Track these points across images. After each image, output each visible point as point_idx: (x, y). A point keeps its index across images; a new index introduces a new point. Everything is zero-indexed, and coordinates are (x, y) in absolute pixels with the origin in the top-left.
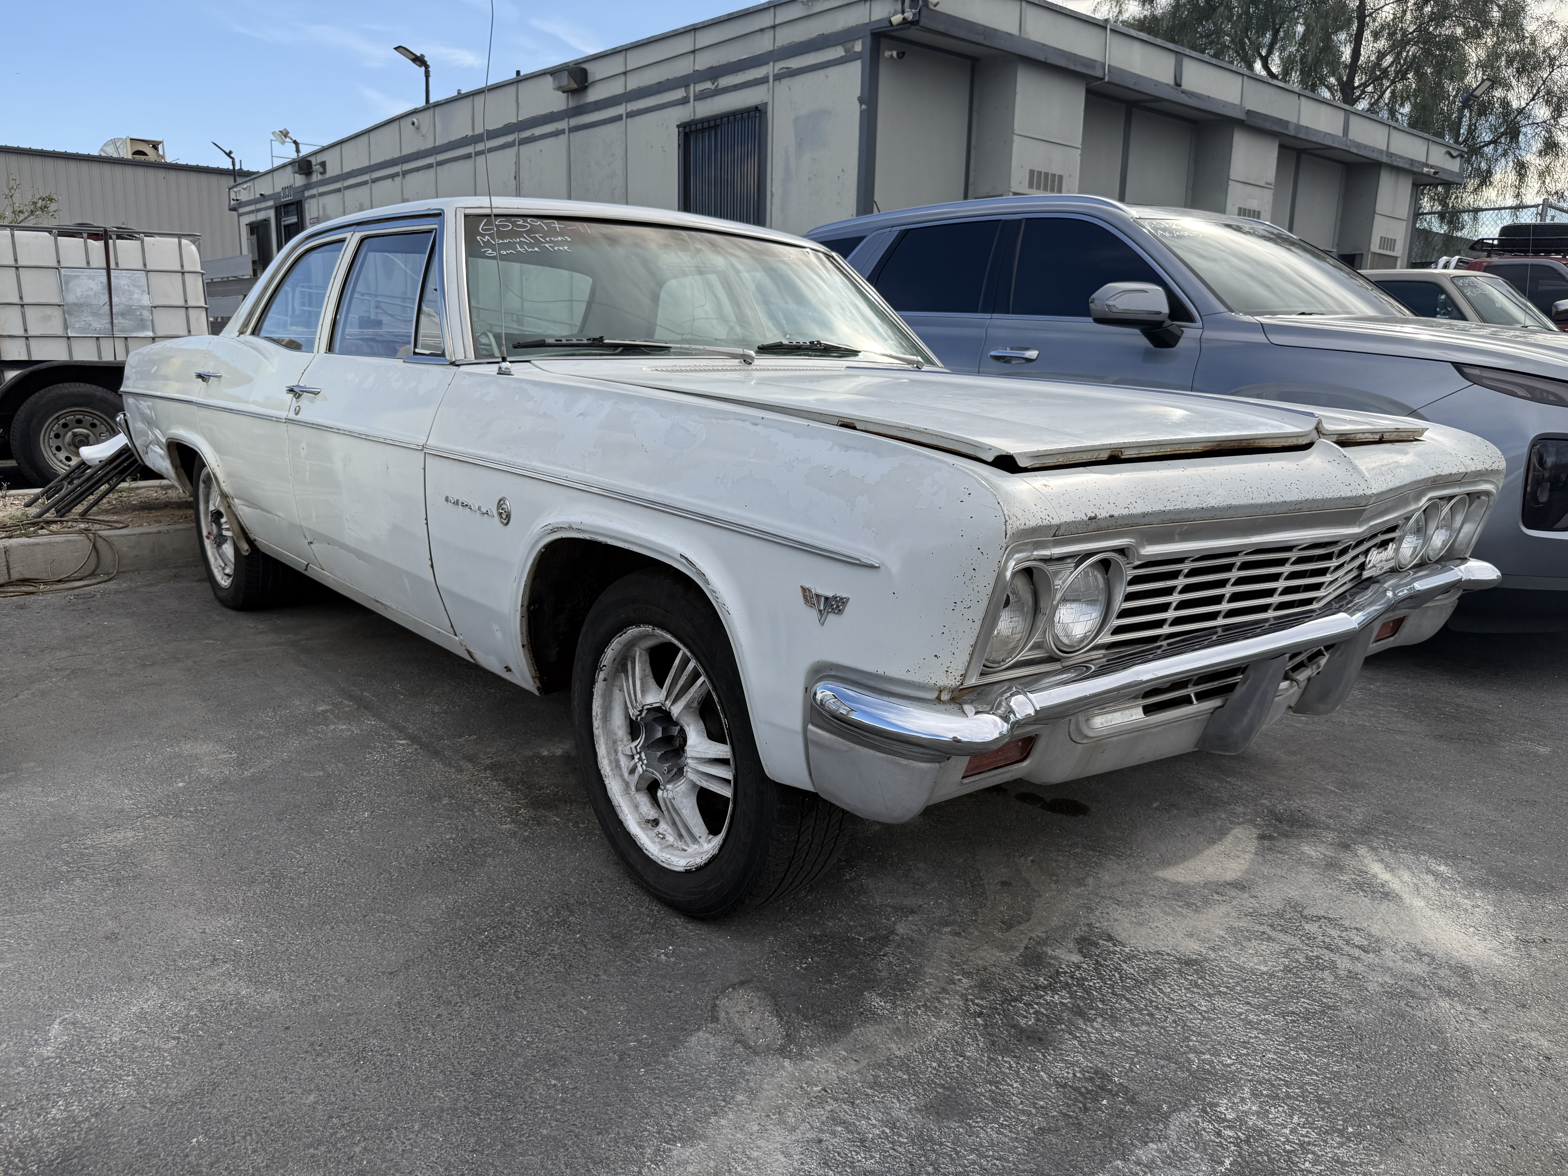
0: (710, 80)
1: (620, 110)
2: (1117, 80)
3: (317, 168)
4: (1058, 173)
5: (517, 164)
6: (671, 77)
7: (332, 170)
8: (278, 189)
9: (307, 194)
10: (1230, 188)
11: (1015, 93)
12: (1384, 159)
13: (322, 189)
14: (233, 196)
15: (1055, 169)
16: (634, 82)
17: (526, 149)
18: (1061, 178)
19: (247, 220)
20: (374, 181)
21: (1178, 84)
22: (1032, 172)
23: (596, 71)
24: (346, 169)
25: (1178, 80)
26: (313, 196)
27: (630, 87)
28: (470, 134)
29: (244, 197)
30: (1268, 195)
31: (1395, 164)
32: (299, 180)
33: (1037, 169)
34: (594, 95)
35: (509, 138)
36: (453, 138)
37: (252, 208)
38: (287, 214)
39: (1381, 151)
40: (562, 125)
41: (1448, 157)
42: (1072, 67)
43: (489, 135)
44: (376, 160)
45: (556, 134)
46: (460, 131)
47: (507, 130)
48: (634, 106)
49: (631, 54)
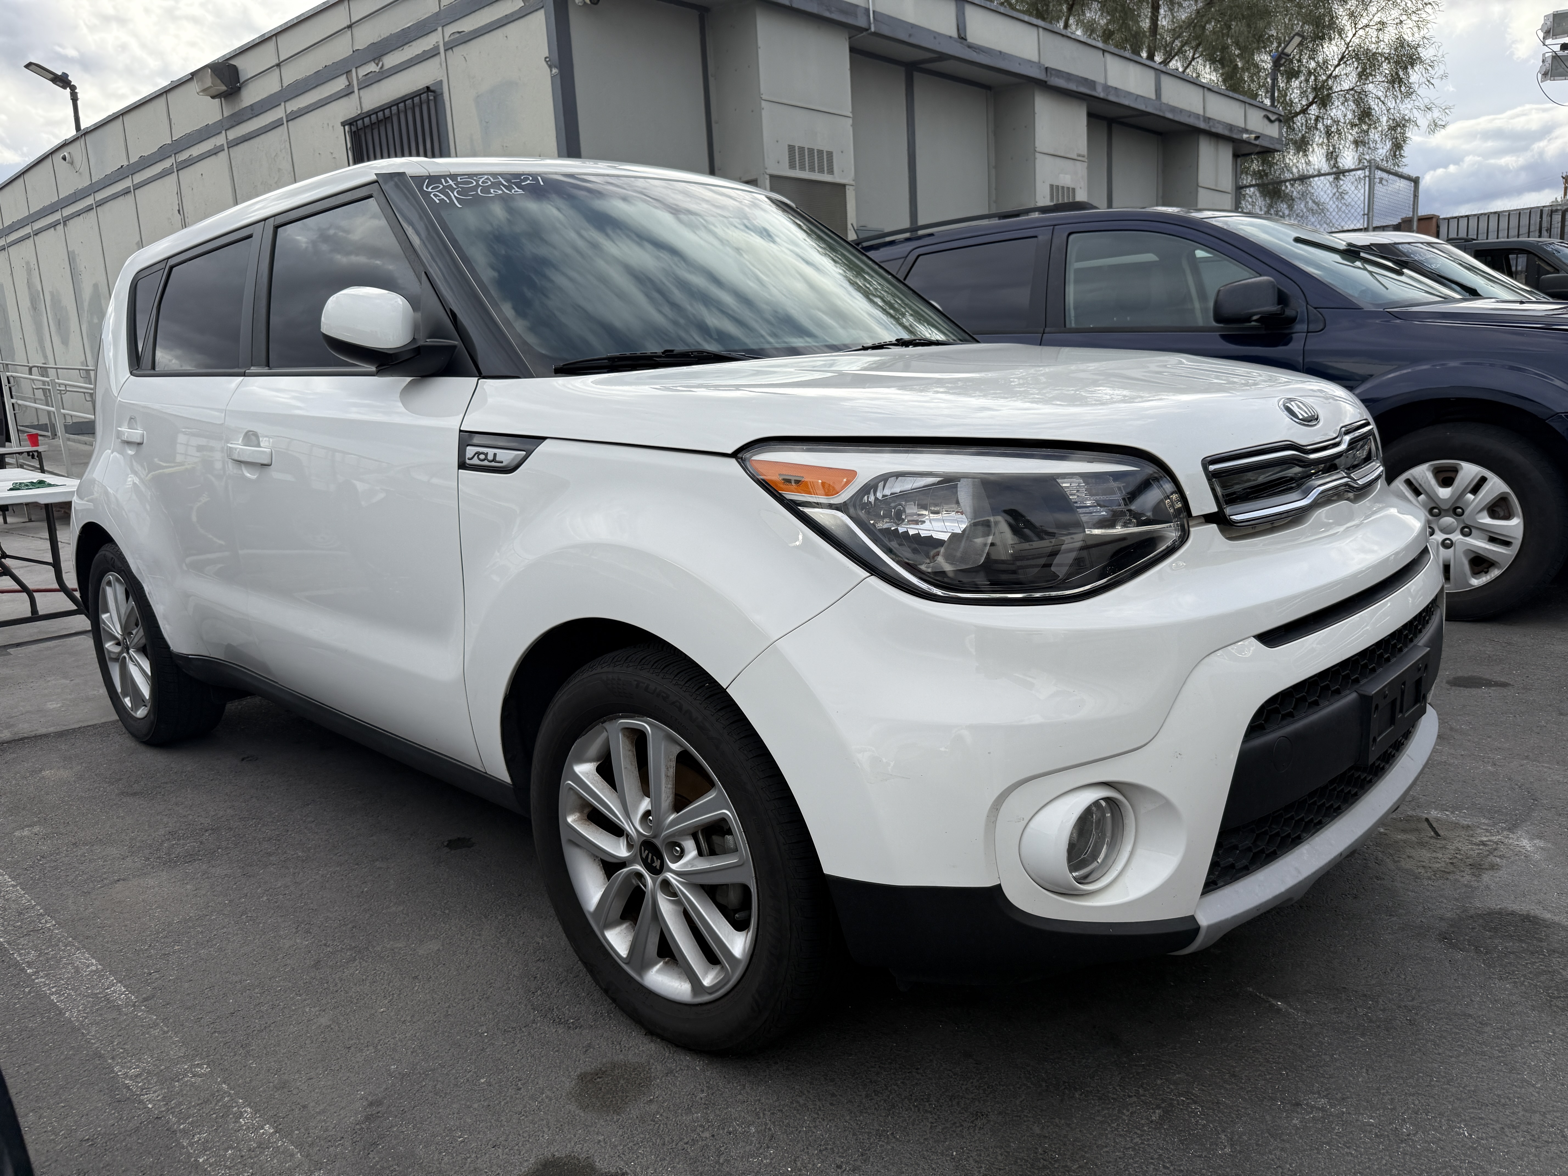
0: (374, 60)
1: (278, 113)
2: (886, 31)
4: (825, 149)
5: (179, 193)
6: (329, 63)
10: (1037, 161)
11: (757, 48)
12: (1202, 125)
15: (821, 144)
16: (292, 76)
17: (185, 174)
18: (830, 154)
20: (37, 233)
21: (962, 38)
22: (791, 148)
23: (246, 68)
25: (961, 32)
27: (287, 82)
28: (124, 163)
30: (1082, 169)
31: (1214, 130)
33: (797, 144)
34: (251, 98)
35: (167, 164)
36: (109, 171)
39: (1197, 116)
40: (220, 140)
41: (1266, 122)
42: (827, 14)
43: (145, 163)
44: (35, 208)
45: (215, 152)
46: (115, 160)
47: (163, 153)
48: (294, 105)
49: (281, 39)
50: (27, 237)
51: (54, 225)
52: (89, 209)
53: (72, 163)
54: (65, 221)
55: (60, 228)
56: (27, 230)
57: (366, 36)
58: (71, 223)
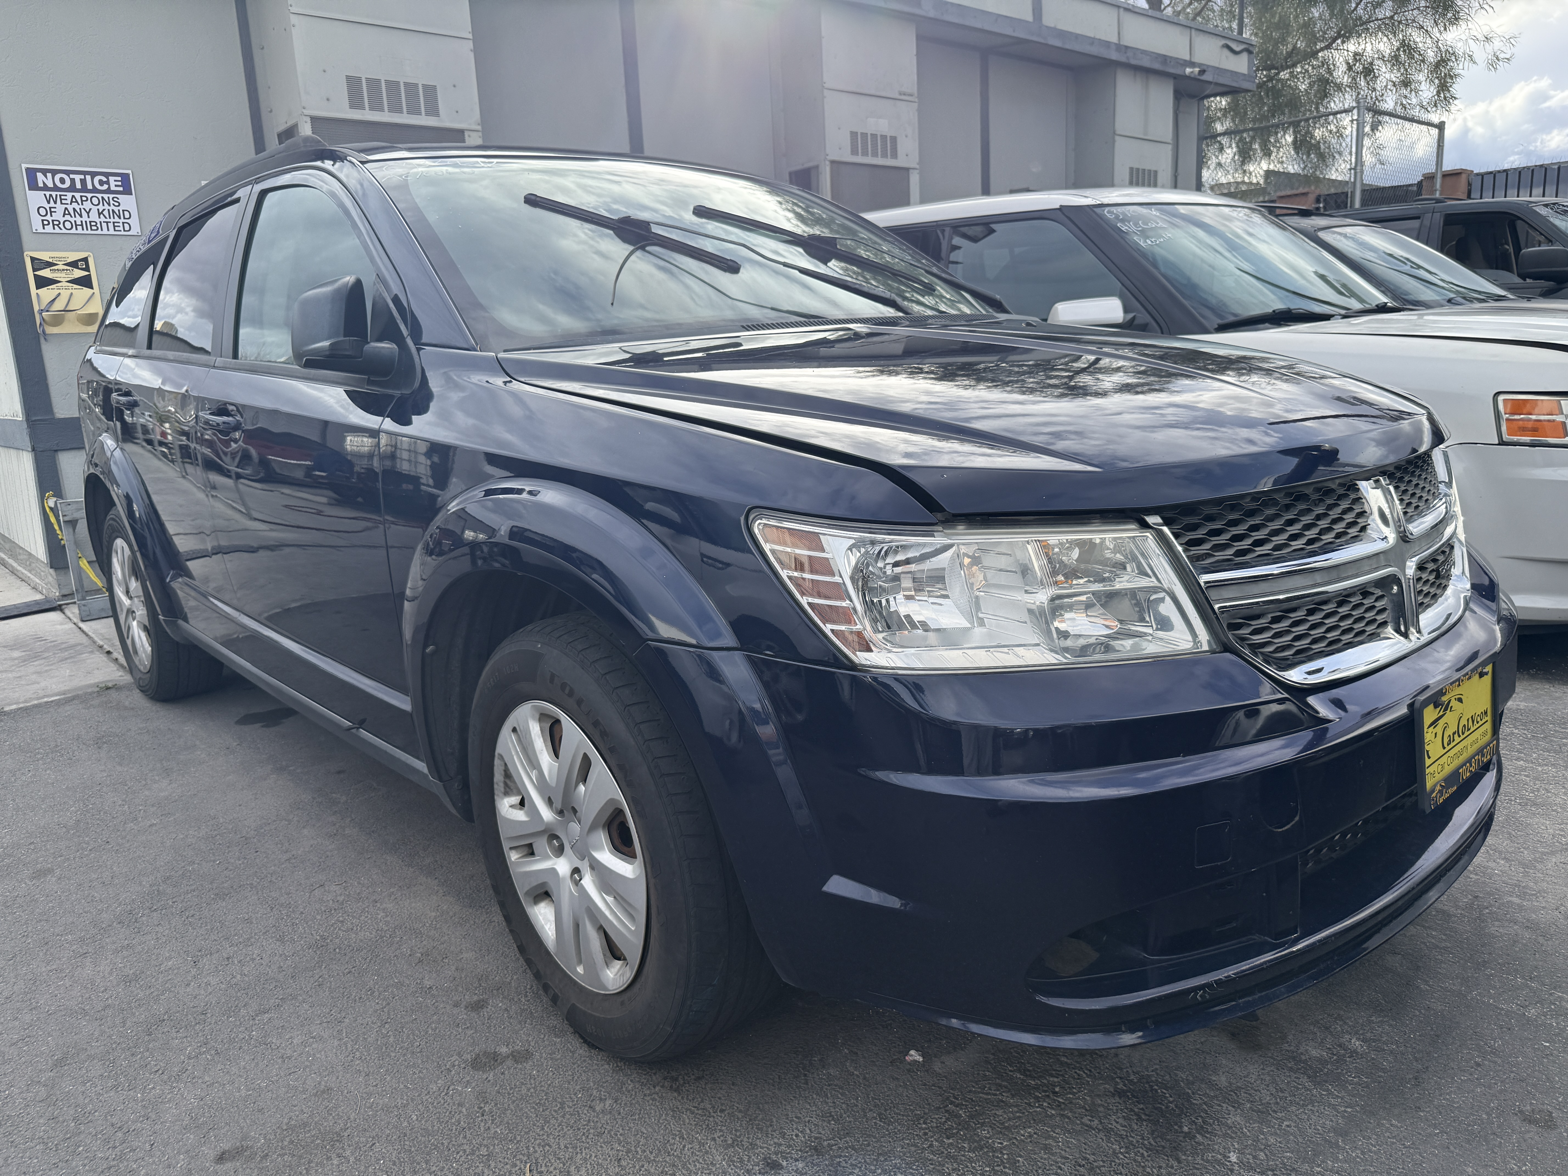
4: (420, 81)
10: (826, 101)
12: (1114, 56)
22: (352, 81)
30: (907, 111)
31: (1133, 62)
33: (364, 75)
39: (1107, 44)
41: (1226, 52)
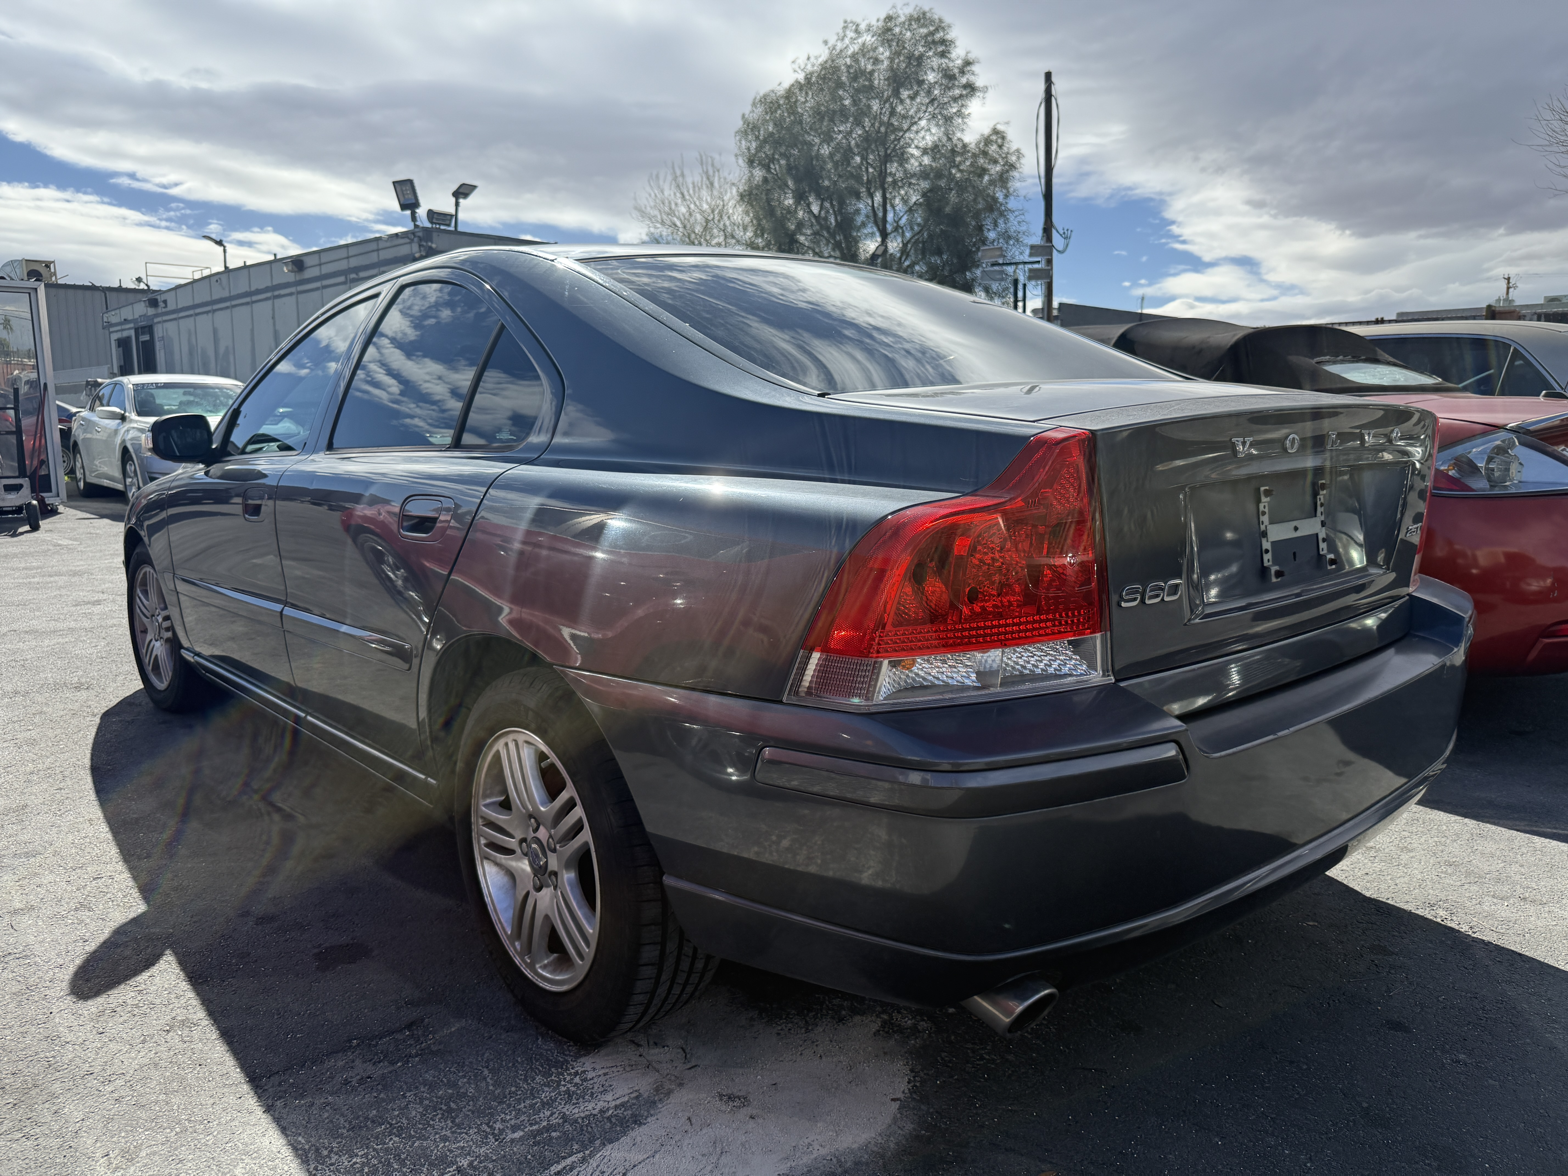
1: (317, 284)
3: (162, 304)
5: (273, 310)
6: (339, 269)
7: (171, 306)
8: (136, 316)
9: (156, 320)
13: (165, 318)
14: (105, 320)
16: (326, 269)
17: (277, 301)
19: (114, 337)
20: (197, 314)
23: (308, 261)
24: (180, 306)
26: (159, 322)
27: (323, 273)
28: (248, 290)
29: (114, 320)
32: (151, 311)
34: (308, 274)
35: (269, 295)
36: (240, 292)
37: (119, 328)
38: (143, 333)
40: (293, 290)
43: (258, 292)
44: (197, 301)
45: (291, 294)
46: (243, 288)
47: (267, 290)
48: (326, 282)
49: (322, 254)
50: (191, 316)
51: (207, 312)
52: (227, 308)
53: (221, 284)
54: (214, 311)
55: (210, 315)
56: (191, 312)
57: (354, 263)
58: (217, 313)
